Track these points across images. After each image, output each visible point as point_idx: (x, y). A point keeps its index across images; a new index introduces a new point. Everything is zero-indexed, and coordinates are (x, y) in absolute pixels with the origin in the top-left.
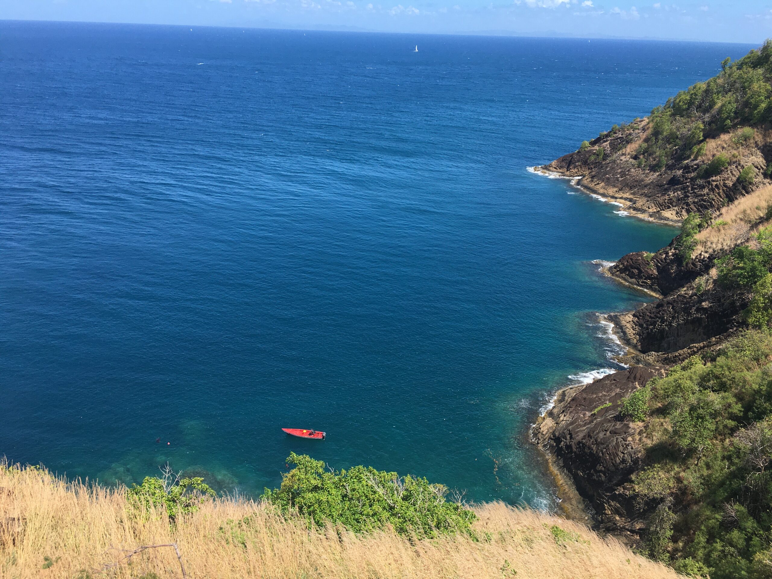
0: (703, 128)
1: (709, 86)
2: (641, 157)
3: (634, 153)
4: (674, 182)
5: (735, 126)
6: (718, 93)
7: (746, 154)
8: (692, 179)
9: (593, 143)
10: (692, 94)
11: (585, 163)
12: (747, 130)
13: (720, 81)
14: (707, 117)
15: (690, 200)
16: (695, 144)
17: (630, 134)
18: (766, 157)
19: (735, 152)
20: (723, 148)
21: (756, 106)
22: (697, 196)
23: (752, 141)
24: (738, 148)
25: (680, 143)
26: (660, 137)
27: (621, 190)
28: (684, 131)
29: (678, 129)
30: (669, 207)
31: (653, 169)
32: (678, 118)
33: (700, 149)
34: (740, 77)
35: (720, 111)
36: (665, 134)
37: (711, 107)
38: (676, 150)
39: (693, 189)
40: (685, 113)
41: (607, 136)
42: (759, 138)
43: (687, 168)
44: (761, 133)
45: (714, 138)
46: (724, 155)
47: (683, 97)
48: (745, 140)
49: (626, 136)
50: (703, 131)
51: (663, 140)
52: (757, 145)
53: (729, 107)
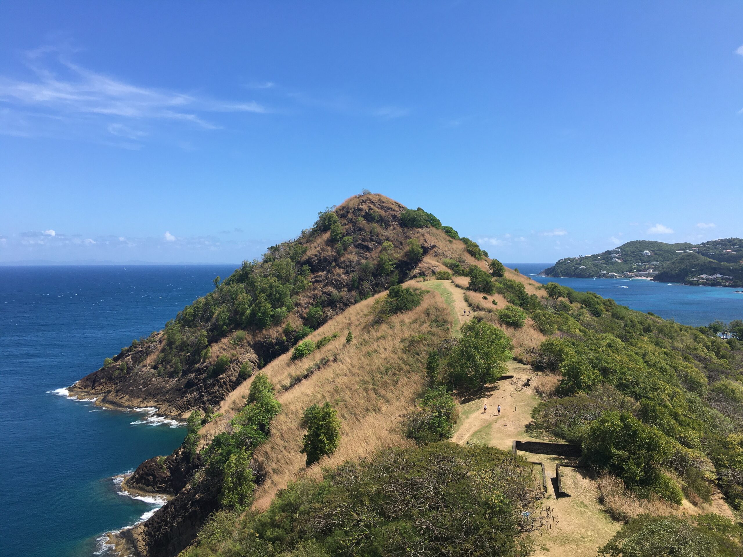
0: (206, 334)
1: (207, 300)
2: (160, 366)
3: (154, 364)
4: (189, 385)
5: (231, 331)
6: (214, 305)
7: (242, 352)
8: (204, 380)
9: (116, 360)
10: (195, 308)
11: (110, 379)
12: (240, 333)
13: (215, 296)
14: (209, 325)
15: (205, 398)
16: (203, 349)
17: (149, 347)
18: (257, 353)
19: (233, 352)
20: (224, 349)
21: (243, 313)
22: (210, 394)
23: (245, 341)
24: (236, 348)
25: (192, 350)
26: (174, 347)
27: (144, 399)
28: (193, 338)
29: (188, 338)
30: (188, 409)
31: (172, 375)
32: (186, 328)
33: (206, 353)
34: (229, 291)
35: (217, 320)
36: (177, 343)
37: (211, 317)
38: (189, 356)
39: (206, 388)
40: (191, 323)
41: (128, 351)
42: (250, 338)
43: (198, 371)
44: (251, 334)
45: (217, 342)
46: (226, 355)
47: (188, 310)
48: (240, 341)
49: (146, 349)
50: (207, 337)
51: (176, 348)
52: (249, 344)
53: (224, 316)
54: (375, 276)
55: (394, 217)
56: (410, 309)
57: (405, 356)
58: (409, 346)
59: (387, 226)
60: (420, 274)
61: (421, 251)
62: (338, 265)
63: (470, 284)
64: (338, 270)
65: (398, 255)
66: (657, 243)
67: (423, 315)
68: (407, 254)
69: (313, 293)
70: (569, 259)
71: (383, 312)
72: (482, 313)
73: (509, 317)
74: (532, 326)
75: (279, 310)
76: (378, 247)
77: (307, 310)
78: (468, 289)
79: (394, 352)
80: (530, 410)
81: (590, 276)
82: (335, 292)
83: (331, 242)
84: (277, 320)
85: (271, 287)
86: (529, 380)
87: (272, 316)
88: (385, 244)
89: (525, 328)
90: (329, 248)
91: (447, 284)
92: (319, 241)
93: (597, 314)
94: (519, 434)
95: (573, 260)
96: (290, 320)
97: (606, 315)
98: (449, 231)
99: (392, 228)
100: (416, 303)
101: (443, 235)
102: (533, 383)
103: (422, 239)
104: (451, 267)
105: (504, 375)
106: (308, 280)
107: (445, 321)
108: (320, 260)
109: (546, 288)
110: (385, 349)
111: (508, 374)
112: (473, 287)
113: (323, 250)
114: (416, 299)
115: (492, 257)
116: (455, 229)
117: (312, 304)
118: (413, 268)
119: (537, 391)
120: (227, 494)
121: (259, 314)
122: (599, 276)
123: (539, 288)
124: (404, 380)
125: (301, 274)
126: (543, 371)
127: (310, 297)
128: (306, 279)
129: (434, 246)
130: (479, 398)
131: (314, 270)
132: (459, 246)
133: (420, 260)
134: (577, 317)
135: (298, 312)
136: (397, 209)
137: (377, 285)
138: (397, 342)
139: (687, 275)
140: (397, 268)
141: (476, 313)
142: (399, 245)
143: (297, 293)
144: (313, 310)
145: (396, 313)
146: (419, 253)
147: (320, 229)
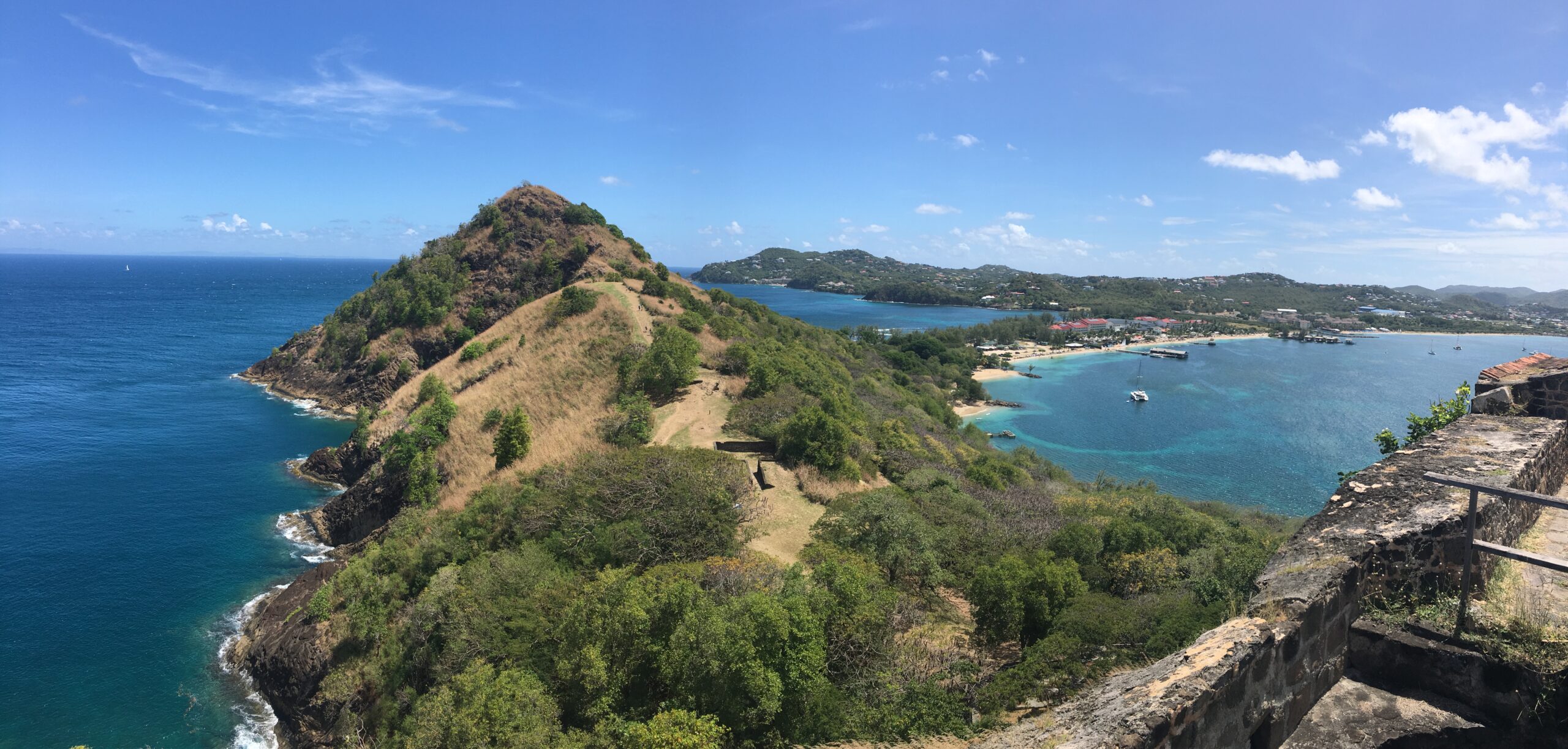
0: (366, 330)
1: (366, 295)
2: (321, 360)
3: (315, 357)
4: (350, 380)
5: (389, 328)
6: (373, 301)
7: (401, 350)
8: (365, 376)
9: (282, 349)
10: (353, 303)
12: (398, 331)
13: (374, 291)
14: (368, 322)
15: (366, 395)
16: (362, 346)
17: (310, 340)
18: (417, 352)
19: (392, 350)
20: (383, 347)
21: (402, 310)
22: (370, 390)
23: (404, 339)
24: (395, 346)
25: (351, 345)
26: (334, 341)
27: (308, 391)
28: (352, 334)
29: (347, 333)
30: (349, 403)
31: (332, 369)
32: (345, 323)
33: (367, 350)
34: (387, 287)
35: (376, 317)
36: (337, 338)
37: (370, 313)
38: (348, 351)
39: (366, 385)
40: (350, 319)
41: (292, 342)
42: (409, 336)
43: (359, 367)
44: (410, 332)
45: (375, 339)
46: (385, 353)
47: (347, 305)
48: (399, 339)
49: (307, 343)
50: (367, 333)
51: (336, 343)
52: (409, 342)
53: (382, 312)
54: (538, 275)
55: (557, 212)
56: (586, 312)
57: (586, 360)
58: (589, 350)
59: (550, 222)
60: (585, 274)
61: (586, 250)
62: (500, 263)
63: (644, 288)
64: (500, 269)
65: (562, 254)
66: (790, 250)
67: (601, 318)
68: (571, 253)
69: (473, 292)
70: (716, 264)
71: (557, 314)
72: (661, 318)
73: (689, 322)
74: (709, 332)
75: (439, 308)
76: (541, 245)
77: (467, 310)
78: (643, 293)
79: (574, 356)
80: (725, 415)
81: (735, 282)
82: (497, 291)
83: (494, 237)
84: (437, 320)
85: (431, 284)
86: (717, 384)
87: (431, 315)
88: (548, 241)
89: (703, 332)
90: (492, 245)
91: (618, 286)
92: (480, 236)
93: (756, 319)
94: (717, 435)
95: (719, 265)
96: (450, 320)
97: (764, 320)
98: (613, 230)
99: (554, 224)
100: (592, 305)
101: (608, 233)
102: (722, 387)
103: (586, 236)
104: (618, 268)
105: (695, 380)
106: (468, 278)
107: (625, 325)
108: (481, 257)
109: (710, 294)
110: (564, 353)
111: (699, 379)
112: (646, 291)
113: (485, 246)
114: (591, 301)
115: (656, 259)
116: (620, 227)
117: (473, 304)
118: (578, 268)
119: (726, 393)
120: (413, 491)
121: (419, 312)
122: (742, 283)
123: (702, 293)
124: (588, 385)
125: (460, 271)
126: (729, 374)
127: (470, 297)
128: (466, 277)
129: (600, 245)
130: (672, 402)
131: (473, 268)
132: (625, 247)
133: (584, 259)
134: (742, 322)
135: (457, 312)
136: (560, 203)
137: (540, 285)
138: (576, 346)
139: (816, 282)
140: (560, 267)
141: (654, 318)
142: (562, 243)
143: (457, 292)
144: (474, 310)
145: (570, 315)
146: (584, 251)
147: (481, 223)
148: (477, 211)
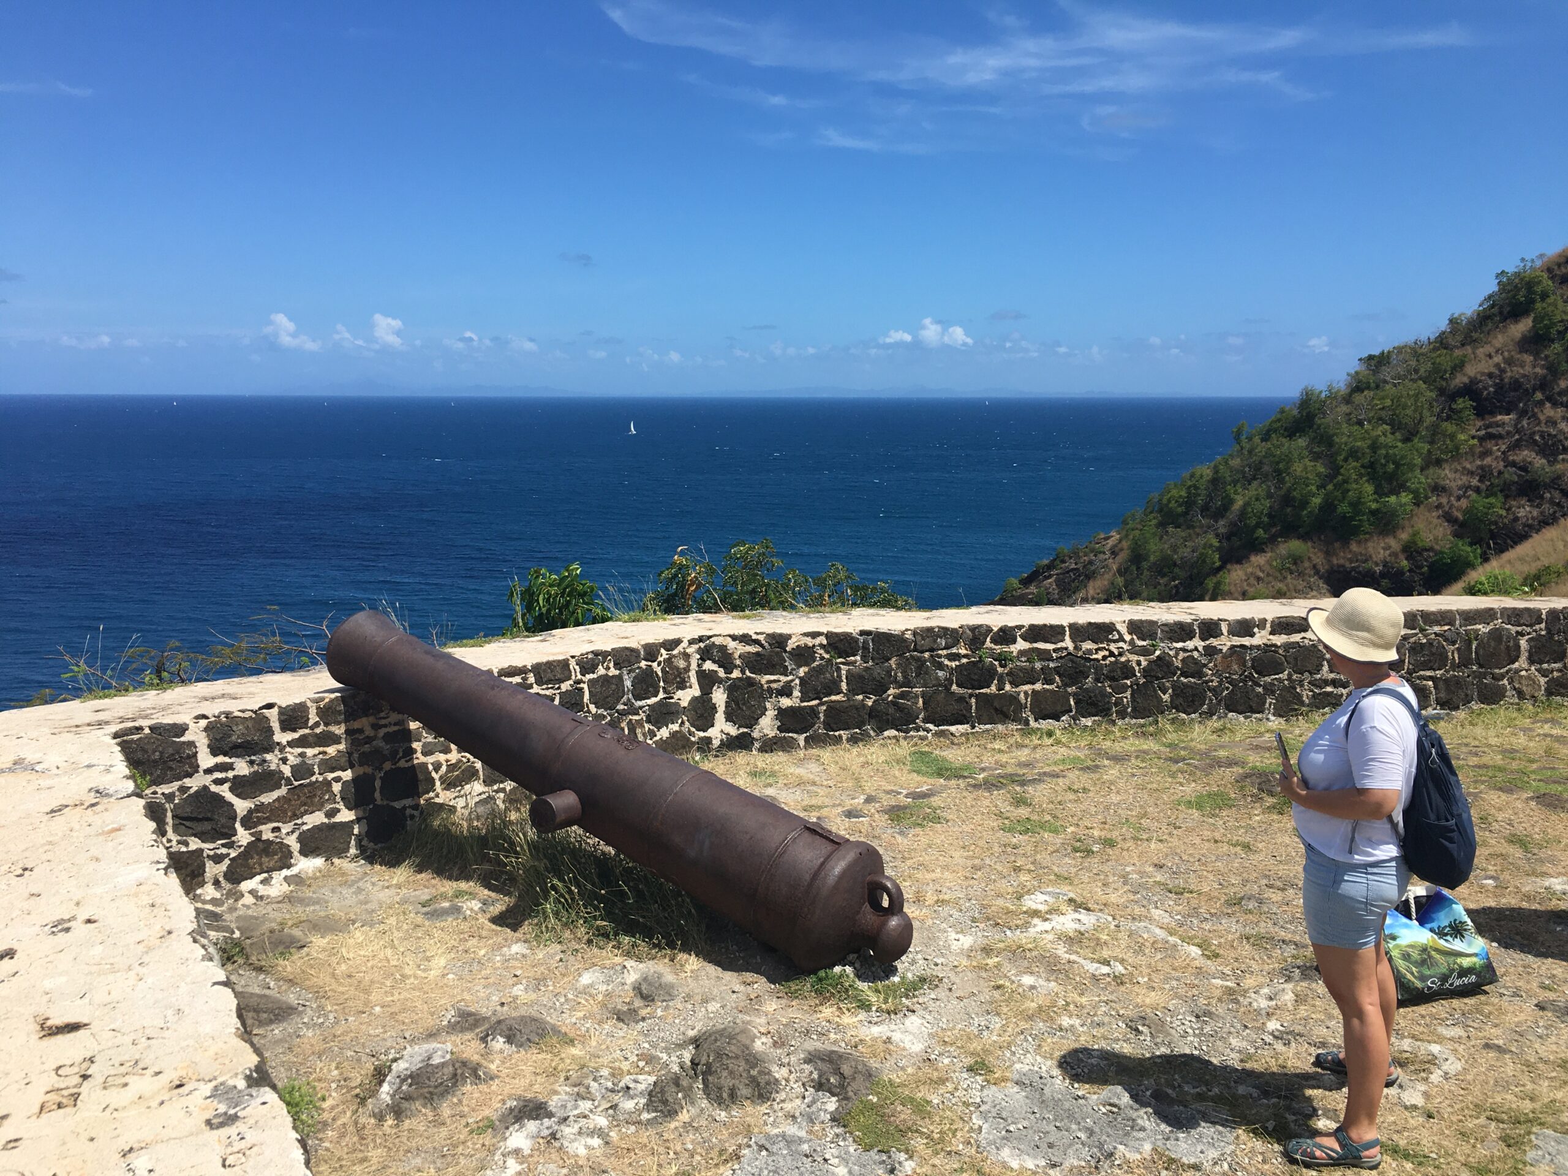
0: (1217, 544)
1: (1216, 472)
3: (1103, 596)
5: (1273, 540)
6: (1235, 482)
7: (1300, 587)
9: (1023, 583)
10: (1190, 487)
12: (1295, 545)
13: (1236, 462)
14: (1222, 526)
16: (1208, 575)
17: (1091, 563)
19: (1280, 585)
20: (1258, 579)
21: (1304, 503)
23: (1307, 564)
24: (1285, 578)
25: (1182, 574)
26: (1145, 565)
28: (1185, 552)
29: (1175, 549)
32: (1170, 529)
33: (1218, 584)
34: (1269, 454)
35: (1243, 513)
36: (1152, 558)
37: (1226, 507)
38: (1176, 586)
40: (1181, 520)
41: (1049, 567)
42: (1319, 559)
44: (1321, 550)
45: (1239, 561)
46: (1263, 591)
47: (1174, 492)
48: (1295, 563)
49: (1084, 567)
50: (1219, 549)
51: (1149, 569)
52: (1317, 572)
53: (1258, 506)
62: (1549, 399)
64: (1549, 411)
69: (1479, 463)
75: (1393, 499)
77: (1464, 503)
82: (1539, 462)
83: (1535, 342)
84: (1386, 523)
85: (1374, 447)
87: (1373, 513)
90: (1528, 358)
92: (1499, 340)
96: (1420, 524)
106: (1468, 434)
108: (1499, 387)
113: (1510, 362)
117: (1477, 490)
121: (1343, 508)
125: (1448, 418)
127: (1471, 473)
128: (1463, 431)
131: (1483, 409)
135: (1439, 506)
143: (1438, 463)
144: (1481, 503)
147: (1501, 313)
148: (1492, 287)
